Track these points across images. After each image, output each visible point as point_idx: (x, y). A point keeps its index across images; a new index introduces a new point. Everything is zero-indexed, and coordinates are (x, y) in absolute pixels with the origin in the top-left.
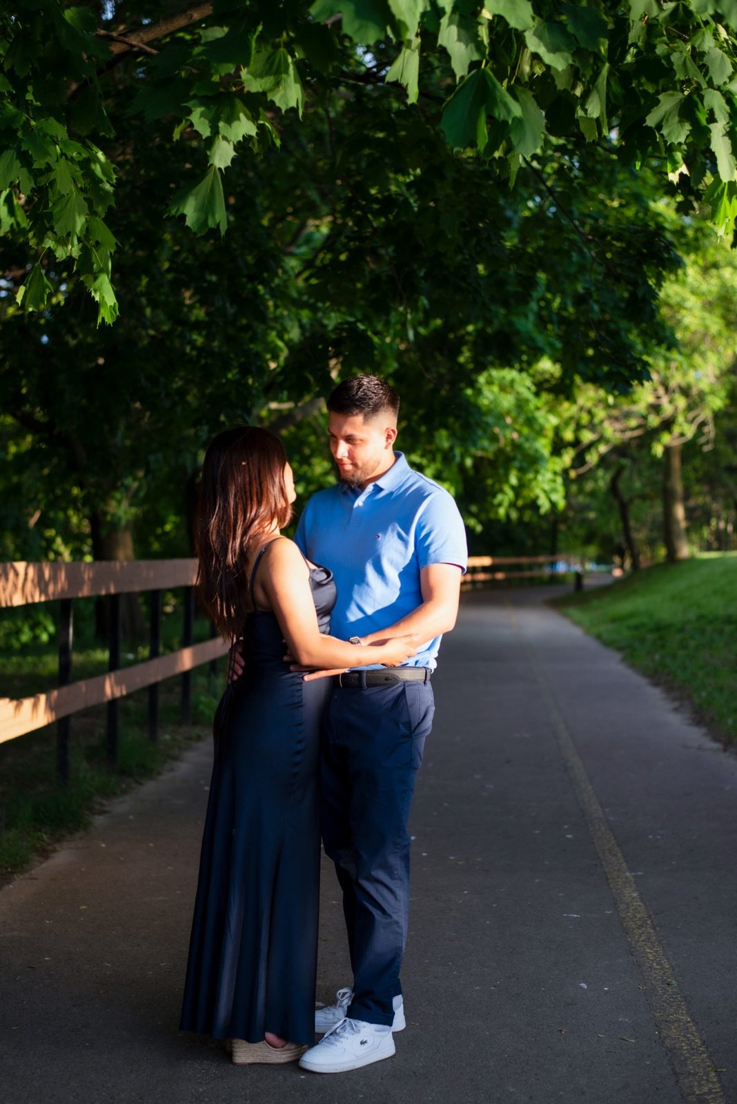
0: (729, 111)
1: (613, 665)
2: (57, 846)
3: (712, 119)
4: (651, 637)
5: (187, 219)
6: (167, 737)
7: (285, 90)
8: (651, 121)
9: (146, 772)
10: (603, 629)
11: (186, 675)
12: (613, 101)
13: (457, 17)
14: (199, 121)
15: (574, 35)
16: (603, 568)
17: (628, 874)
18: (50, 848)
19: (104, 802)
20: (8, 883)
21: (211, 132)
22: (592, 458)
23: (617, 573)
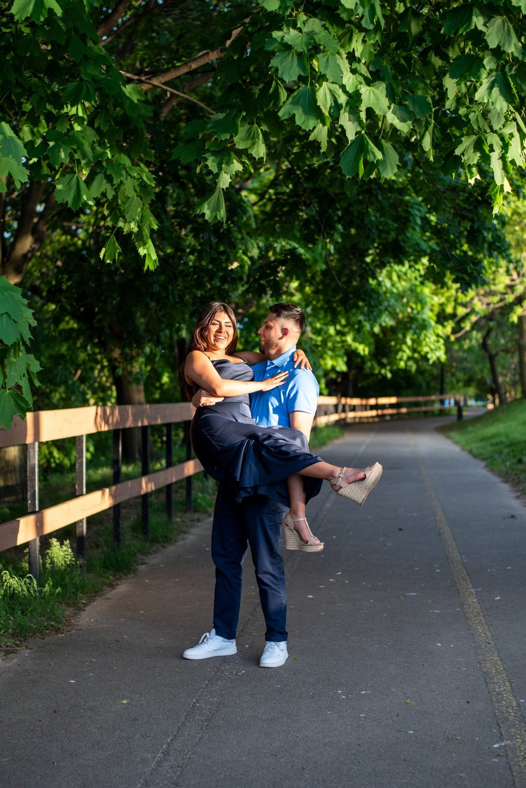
0: (502, 145)
1: (479, 469)
2: (118, 582)
3: (492, 150)
4: (506, 451)
5: (206, 215)
6: (178, 520)
7: (258, 148)
8: (458, 152)
9: (167, 540)
10: (474, 446)
11: (189, 479)
12: (436, 141)
13: (348, 108)
14: (211, 163)
15: (413, 112)
16: (480, 403)
17: (472, 590)
18: (114, 583)
19: (144, 558)
20: (93, 602)
21: (218, 170)
22: (467, 326)
23: (490, 406)
